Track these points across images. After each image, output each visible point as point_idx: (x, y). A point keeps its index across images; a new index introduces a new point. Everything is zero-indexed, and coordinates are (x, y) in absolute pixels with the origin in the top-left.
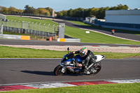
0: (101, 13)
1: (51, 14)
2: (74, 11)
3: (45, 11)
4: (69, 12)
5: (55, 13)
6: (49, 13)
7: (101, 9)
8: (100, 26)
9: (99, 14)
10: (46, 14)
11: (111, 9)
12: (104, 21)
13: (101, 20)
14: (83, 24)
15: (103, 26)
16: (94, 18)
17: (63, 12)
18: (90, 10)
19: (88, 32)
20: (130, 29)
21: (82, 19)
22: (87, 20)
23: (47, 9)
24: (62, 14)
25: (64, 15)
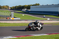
0: (28, 7)
1: (8, 8)
2: (17, 7)
3: (6, 7)
4: (15, 7)
5: (10, 8)
6: (7, 8)
7: (29, 5)
8: (28, 13)
9: (28, 8)
10: (6, 8)
11: (33, 5)
12: (30, 10)
13: (29, 10)
14: (21, 12)
15: (29, 12)
16: (26, 9)
17: (13, 7)
18: (24, 6)
19: (23, 15)
20: (41, 13)
21: (21, 10)
22: (23, 10)
23: (7, 6)
24: (13, 8)
25: (14, 8)
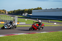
2: (16, 11)
4: (14, 11)
5: (7, 12)
6: (4, 12)
7: (29, 10)
8: (30, 17)
9: (28, 12)
12: (31, 15)
13: (30, 15)
16: (27, 14)
18: (24, 10)
20: (44, 18)
24: (11, 13)
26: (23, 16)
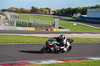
0: (84, 11)
1: (50, 12)
2: (65, 10)
3: (46, 10)
4: (62, 10)
5: (52, 11)
6: (48, 11)
7: (84, 8)
8: (83, 20)
9: (83, 12)
10: (46, 12)
11: (91, 8)
12: (86, 16)
13: (84, 16)
15: (86, 20)
16: (79, 15)
17: (58, 11)
18: (76, 9)
19: (75, 24)
21: (71, 15)
22: (74, 16)
23: (47, 8)
24: (57, 12)
25: (59, 13)
26: (74, 18)
